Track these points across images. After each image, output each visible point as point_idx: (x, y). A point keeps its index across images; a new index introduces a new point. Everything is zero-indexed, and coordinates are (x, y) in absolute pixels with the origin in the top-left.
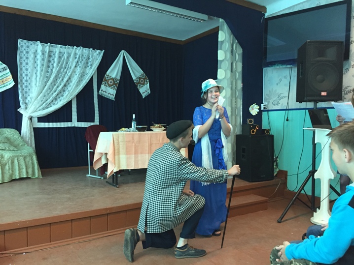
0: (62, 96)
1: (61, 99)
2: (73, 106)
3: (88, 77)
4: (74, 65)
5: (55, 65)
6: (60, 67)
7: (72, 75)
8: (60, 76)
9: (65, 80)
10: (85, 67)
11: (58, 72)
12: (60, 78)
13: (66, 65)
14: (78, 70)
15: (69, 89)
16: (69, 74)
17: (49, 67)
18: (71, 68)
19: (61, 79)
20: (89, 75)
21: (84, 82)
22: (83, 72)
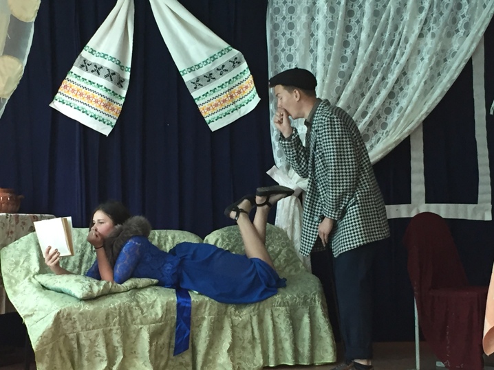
0: (384, 126)
1: (379, 135)
2: (413, 154)
3: (456, 64)
4: (417, 31)
5: (363, 36)
6: (376, 43)
7: (412, 61)
8: (375, 68)
9: (392, 78)
10: (449, 35)
11: (370, 56)
12: (375, 74)
13: (392, 35)
14: (429, 43)
15: (403, 103)
16: (403, 60)
17: (346, 44)
18: (406, 41)
19: (379, 75)
20: (461, 55)
21: (445, 81)
22: (443, 51)
